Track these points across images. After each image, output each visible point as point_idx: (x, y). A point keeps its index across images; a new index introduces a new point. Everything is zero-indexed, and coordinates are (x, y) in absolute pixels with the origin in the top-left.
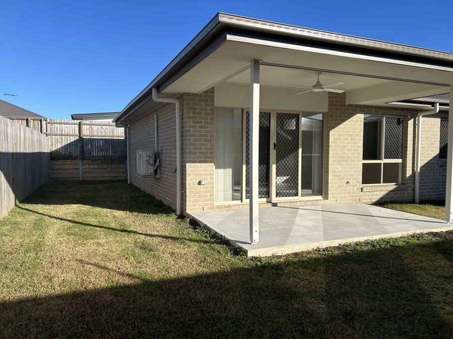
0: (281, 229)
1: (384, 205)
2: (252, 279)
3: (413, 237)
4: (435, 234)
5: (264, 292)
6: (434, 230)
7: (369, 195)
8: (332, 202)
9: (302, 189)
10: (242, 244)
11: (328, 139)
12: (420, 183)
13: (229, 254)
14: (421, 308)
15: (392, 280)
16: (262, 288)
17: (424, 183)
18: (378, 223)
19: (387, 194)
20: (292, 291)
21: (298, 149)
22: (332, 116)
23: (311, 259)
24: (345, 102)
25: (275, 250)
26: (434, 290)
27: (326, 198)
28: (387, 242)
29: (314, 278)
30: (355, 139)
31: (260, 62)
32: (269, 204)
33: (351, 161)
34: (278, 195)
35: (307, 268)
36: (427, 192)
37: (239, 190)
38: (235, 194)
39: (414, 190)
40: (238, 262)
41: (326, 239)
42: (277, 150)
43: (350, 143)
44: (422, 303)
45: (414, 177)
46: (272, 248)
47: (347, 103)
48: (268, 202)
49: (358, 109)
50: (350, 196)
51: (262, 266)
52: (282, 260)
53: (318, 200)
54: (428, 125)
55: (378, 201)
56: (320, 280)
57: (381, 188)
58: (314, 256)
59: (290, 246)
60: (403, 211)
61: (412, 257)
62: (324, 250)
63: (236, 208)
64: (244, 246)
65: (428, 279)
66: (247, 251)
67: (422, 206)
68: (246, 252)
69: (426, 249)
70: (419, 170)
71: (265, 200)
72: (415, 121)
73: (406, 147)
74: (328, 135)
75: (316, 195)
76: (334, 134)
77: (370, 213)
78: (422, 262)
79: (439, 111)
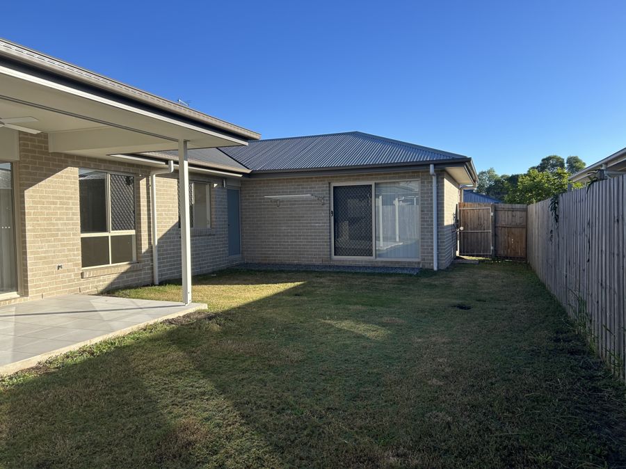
3: (145, 330)
4: (170, 322)
6: (170, 317)
7: (93, 282)
8: (35, 300)
11: (23, 202)
12: (159, 259)
14: (145, 422)
15: (111, 395)
17: (163, 259)
18: (102, 320)
19: (118, 278)
22: (27, 167)
24: (47, 148)
26: (163, 392)
27: (25, 294)
28: (112, 343)
30: (68, 204)
33: (63, 235)
36: (168, 270)
39: (152, 268)
41: (15, 359)
43: (59, 208)
45: (152, 251)
47: (51, 151)
49: (69, 160)
50: (64, 287)
53: (11, 299)
54: (163, 186)
55: (107, 288)
57: (110, 270)
60: (138, 298)
61: (141, 356)
62: (11, 378)
65: (157, 381)
67: (161, 288)
69: (158, 342)
70: (156, 243)
72: (148, 181)
73: (140, 214)
74: (22, 196)
76: (32, 196)
77: (93, 307)
78: (152, 360)
79: (174, 170)
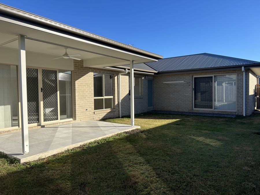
0: (45, 142)
1: (105, 120)
2: (23, 178)
3: (117, 135)
4: (126, 133)
5: (31, 184)
6: (126, 131)
7: (98, 116)
8: (78, 122)
9: (60, 115)
10: (16, 156)
11: (75, 86)
12: (121, 108)
13: (6, 164)
14: (118, 172)
15: (106, 160)
16: (29, 182)
17: (123, 107)
18: (102, 130)
19: (107, 115)
20: (50, 179)
21: (57, 91)
22: (76, 73)
23: (63, 157)
24: (83, 65)
25: (40, 155)
26: (125, 160)
27: (75, 119)
28: (105, 140)
29: (64, 168)
30: (89, 86)
31: (25, 37)
32: (39, 127)
33: (88, 98)
34: (45, 120)
35: (60, 162)
36: (125, 112)
37: (17, 119)
38: (14, 122)
39: (119, 111)
40: (13, 168)
41: (72, 144)
42: (43, 92)
43: (87, 88)
44: (119, 169)
45: (119, 104)
46: (38, 154)
47: (84, 66)
48: (38, 125)
49: (90, 70)
50: (88, 117)
51: (31, 167)
52: (45, 161)
53: (70, 121)
54: (123, 79)
55: (102, 118)
56: (68, 168)
57: (104, 111)
58: (65, 154)
59: (50, 151)
60: (114, 122)
61: (116, 145)
62: (71, 150)
63: (15, 131)
64: (18, 157)
65: (122, 156)
66: (20, 159)
67: (122, 119)
68: (19, 161)
69: (122, 140)
70: (121, 102)
71: (36, 124)
72: (118, 77)
73: (115, 90)
74: (75, 83)
75: (69, 118)
76: (78, 83)
77: (98, 125)
78: (120, 147)
79: (128, 72)
